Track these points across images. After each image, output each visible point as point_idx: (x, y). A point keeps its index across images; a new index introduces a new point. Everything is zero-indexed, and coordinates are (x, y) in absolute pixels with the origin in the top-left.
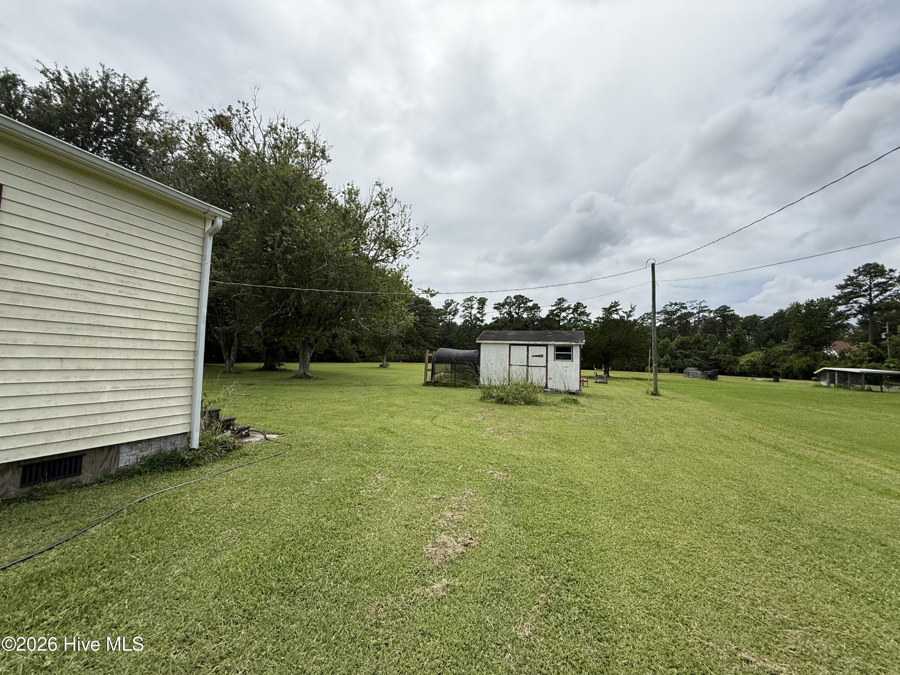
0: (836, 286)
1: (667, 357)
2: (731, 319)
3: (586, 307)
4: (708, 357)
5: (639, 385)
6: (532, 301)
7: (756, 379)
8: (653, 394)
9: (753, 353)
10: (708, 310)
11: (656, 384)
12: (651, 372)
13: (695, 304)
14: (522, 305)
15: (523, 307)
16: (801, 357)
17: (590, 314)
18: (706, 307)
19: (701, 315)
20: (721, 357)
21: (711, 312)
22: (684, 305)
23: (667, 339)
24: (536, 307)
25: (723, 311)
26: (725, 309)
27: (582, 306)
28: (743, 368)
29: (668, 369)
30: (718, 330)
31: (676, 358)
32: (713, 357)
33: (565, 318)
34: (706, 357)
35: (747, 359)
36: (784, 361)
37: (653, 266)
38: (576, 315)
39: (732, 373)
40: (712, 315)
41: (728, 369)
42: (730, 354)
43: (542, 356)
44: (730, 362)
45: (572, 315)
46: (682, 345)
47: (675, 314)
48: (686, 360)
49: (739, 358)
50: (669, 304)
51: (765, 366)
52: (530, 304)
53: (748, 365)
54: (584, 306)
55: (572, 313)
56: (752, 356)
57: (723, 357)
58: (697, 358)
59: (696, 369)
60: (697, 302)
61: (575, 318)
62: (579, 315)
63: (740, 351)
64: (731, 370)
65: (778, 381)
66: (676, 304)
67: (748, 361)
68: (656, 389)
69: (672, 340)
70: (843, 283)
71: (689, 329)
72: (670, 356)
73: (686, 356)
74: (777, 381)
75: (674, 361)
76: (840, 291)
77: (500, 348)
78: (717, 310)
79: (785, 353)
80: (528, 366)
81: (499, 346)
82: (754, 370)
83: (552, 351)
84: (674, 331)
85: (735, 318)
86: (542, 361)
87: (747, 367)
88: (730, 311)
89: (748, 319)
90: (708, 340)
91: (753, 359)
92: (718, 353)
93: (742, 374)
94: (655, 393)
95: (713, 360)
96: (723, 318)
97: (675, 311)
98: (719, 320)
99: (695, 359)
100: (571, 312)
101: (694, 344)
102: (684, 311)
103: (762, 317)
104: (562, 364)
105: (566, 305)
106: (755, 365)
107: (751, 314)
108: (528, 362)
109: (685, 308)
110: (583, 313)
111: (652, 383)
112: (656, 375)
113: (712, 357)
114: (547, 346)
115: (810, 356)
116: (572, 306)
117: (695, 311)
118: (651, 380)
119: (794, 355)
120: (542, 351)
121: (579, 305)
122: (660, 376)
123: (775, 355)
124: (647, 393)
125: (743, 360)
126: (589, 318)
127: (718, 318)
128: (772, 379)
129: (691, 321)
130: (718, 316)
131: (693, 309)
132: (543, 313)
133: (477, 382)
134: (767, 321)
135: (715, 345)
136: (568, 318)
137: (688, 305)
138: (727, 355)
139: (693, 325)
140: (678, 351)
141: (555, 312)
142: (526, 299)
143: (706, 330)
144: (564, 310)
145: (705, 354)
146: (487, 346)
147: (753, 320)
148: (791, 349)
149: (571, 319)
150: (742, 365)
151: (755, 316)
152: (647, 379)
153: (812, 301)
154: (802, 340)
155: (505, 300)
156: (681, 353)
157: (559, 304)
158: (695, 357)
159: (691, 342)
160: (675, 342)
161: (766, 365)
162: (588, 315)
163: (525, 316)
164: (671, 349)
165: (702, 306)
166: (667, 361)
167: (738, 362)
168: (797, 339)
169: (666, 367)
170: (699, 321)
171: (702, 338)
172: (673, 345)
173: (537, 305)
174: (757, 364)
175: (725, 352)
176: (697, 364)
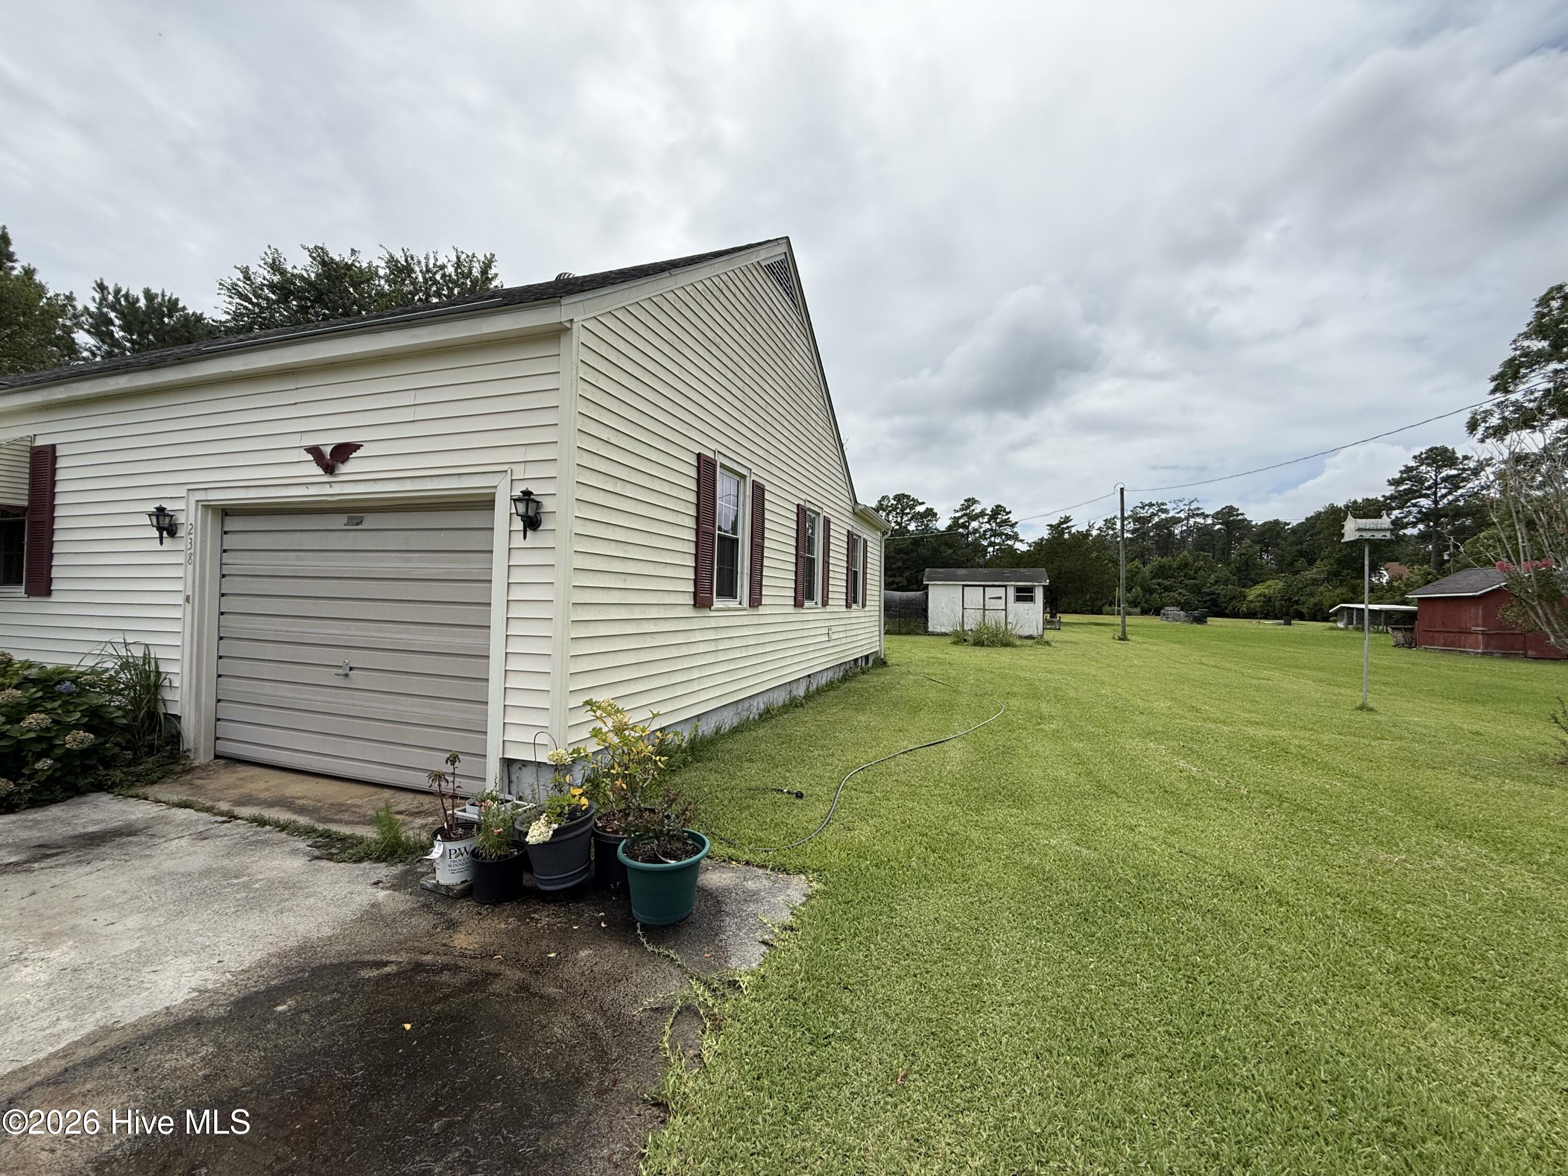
0: (1389, 481)
1: (1137, 590)
2: (1240, 529)
3: (1010, 512)
4: (1199, 589)
5: (1101, 631)
6: (923, 503)
7: (1262, 621)
8: (1120, 639)
9: (1269, 583)
10: (1203, 514)
11: (1124, 628)
12: (1119, 614)
13: (1181, 504)
14: (908, 511)
15: (908, 514)
16: (1335, 588)
17: (1016, 523)
18: (1198, 509)
19: (1192, 521)
20: (1219, 589)
21: (1208, 516)
22: (1164, 507)
23: (1137, 562)
24: (930, 513)
25: (1228, 515)
26: (1231, 510)
27: (1004, 511)
28: (1252, 606)
29: (1138, 610)
30: (1219, 546)
31: (1151, 591)
32: (1207, 590)
33: (976, 531)
34: (1197, 590)
35: (1258, 592)
36: (1311, 594)
37: (1122, 490)
38: (994, 525)
39: (1236, 615)
40: (1209, 521)
41: (1230, 607)
42: (1234, 585)
43: (1000, 598)
44: (1234, 597)
45: (988, 526)
46: (1161, 572)
47: (1150, 521)
48: (1166, 594)
49: (1247, 590)
50: (1140, 505)
51: (1283, 603)
52: (921, 509)
53: (1259, 601)
54: (1008, 510)
55: (988, 522)
56: (1267, 588)
57: (1223, 589)
58: (1184, 591)
59: (1178, 609)
60: (1184, 502)
61: (991, 530)
62: (1000, 525)
63: (1251, 580)
64: (1234, 609)
65: (1290, 624)
66: (1151, 505)
67: (1260, 595)
68: (1124, 633)
69: (1144, 564)
70: (1398, 476)
71: (1173, 543)
72: (1142, 589)
73: (1167, 589)
74: (1288, 623)
75: (1148, 596)
76: (1393, 487)
77: (952, 589)
78: (1218, 513)
79: (1315, 582)
80: (984, 610)
81: (951, 587)
82: (1269, 608)
83: (1011, 592)
84: (1148, 550)
85: (1245, 525)
86: (1001, 604)
87: (1258, 604)
88: (1238, 515)
89: (1267, 527)
90: (1202, 563)
91: (1267, 591)
92: (1216, 582)
93: (1251, 615)
94: (1123, 638)
95: (1209, 594)
96: (1227, 526)
97: (1150, 517)
98: (1220, 530)
99: (1180, 594)
100: (986, 520)
101: (1179, 569)
102: (1163, 516)
103: (1288, 524)
104: (1024, 606)
105: (977, 509)
106: (1270, 601)
107: (1271, 519)
108: (984, 605)
109: (1166, 511)
110: (1005, 522)
111: (1120, 628)
112: (1124, 618)
113: (1205, 590)
114: (1005, 586)
115: (1347, 585)
116: (988, 512)
117: (1182, 515)
118: (1118, 625)
119: (1326, 584)
120: (1000, 592)
121: (998, 510)
122: (1129, 620)
123: (1300, 586)
124: (1114, 638)
125: (1253, 593)
126: (1015, 530)
127: (1218, 527)
128: (1282, 621)
129: (1176, 532)
130: (1219, 523)
131: (1178, 513)
132: (942, 524)
133: (926, 627)
134: (1294, 531)
135: (1213, 570)
136: (982, 530)
137: (1169, 506)
138: (1230, 587)
139: (1178, 537)
140: (1154, 581)
141: (961, 521)
142: (913, 500)
143: (1200, 546)
144: (975, 518)
145: (1195, 585)
146: (936, 587)
147: (1274, 529)
148: (1323, 576)
149: (985, 531)
150: (1252, 602)
151: (1276, 522)
152: (1113, 625)
153: (1355, 502)
154: (1339, 561)
155: (880, 502)
156: (1159, 584)
157: (968, 507)
158: (1180, 590)
159: (1175, 566)
160: (1148, 567)
161: (1286, 601)
162: (1013, 525)
163: (912, 527)
164: (1144, 578)
165: (1192, 508)
166: (1137, 597)
167: (1245, 597)
168: (1332, 561)
169: (1136, 606)
170: (1189, 531)
171: (1190, 560)
172: (1147, 570)
173: (932, 510)
174: (1273, 599)
175: (1226, 582)
176: (1182, 601)
